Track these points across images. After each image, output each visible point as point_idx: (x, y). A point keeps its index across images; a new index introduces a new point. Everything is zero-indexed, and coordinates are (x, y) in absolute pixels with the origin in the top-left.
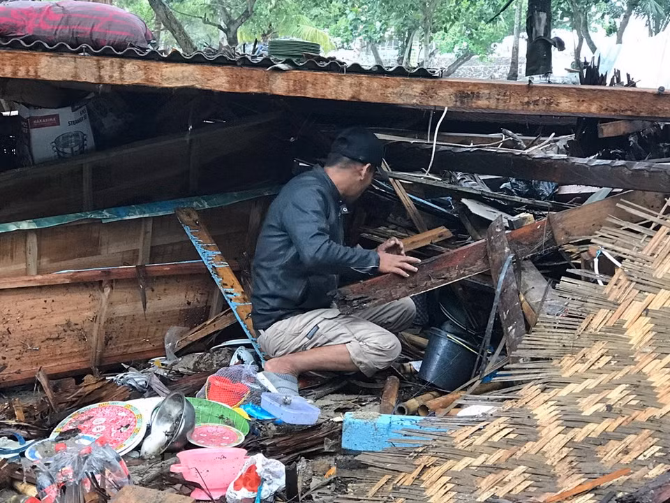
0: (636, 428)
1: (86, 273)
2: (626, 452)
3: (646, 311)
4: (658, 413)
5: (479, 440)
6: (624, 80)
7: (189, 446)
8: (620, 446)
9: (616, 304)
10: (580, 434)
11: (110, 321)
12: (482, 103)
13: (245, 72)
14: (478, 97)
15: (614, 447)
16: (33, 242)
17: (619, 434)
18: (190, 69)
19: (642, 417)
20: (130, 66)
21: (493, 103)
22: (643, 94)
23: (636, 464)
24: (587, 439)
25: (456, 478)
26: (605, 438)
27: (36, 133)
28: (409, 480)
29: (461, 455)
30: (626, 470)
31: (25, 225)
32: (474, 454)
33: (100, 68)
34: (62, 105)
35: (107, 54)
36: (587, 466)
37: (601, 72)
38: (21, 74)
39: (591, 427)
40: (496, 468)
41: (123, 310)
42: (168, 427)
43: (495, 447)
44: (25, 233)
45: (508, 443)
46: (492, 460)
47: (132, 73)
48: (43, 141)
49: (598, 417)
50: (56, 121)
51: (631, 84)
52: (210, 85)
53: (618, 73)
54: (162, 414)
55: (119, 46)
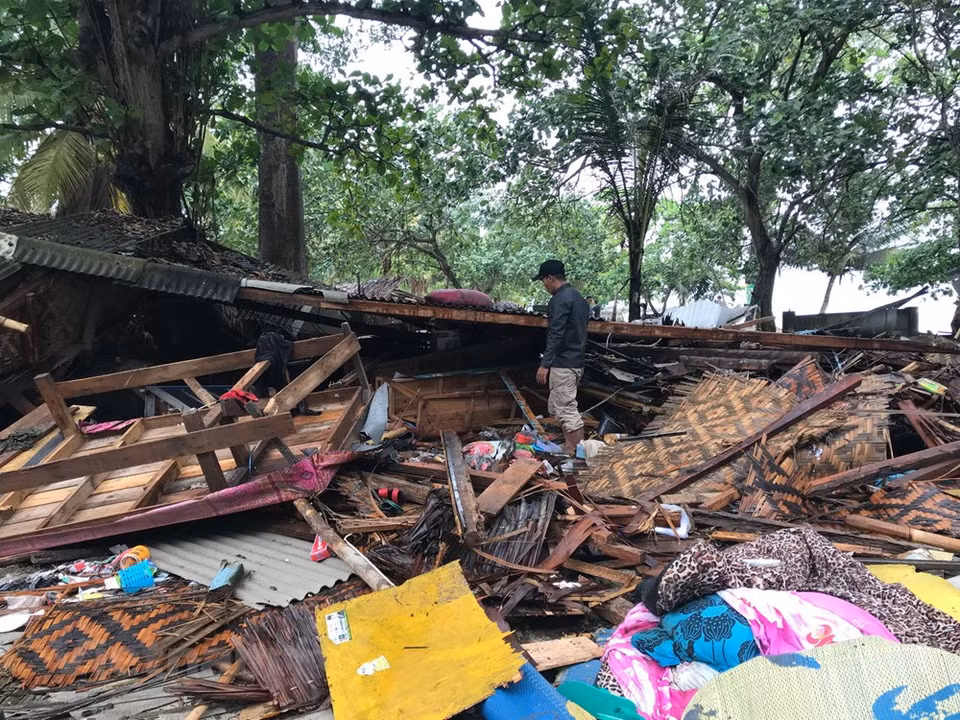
0: (692, 448)
1: (465, 393)
2: (689, 456)
3: (696, 411)
4: (701, 443)
5: (633, 452)
6: (680, 322)
7: (514, 458)
8: (687, 454)
9: (684, 410)
10: (672, 450)
11: (473, 413)
12: (624, 332)
13: (531, 318)
14: (623, 329)
15: (685, 455)
16: (441, 381)
17: (687, 450)
18: (510, 316)
19: (695, 444)
20: (487, 315)
21: (628, 332)
22: (689, 329)
23: (693, 460)
24: (674, 451)
25: (626, 466)
26: (681, 451)
27: (439, 340)
28: (608, 468)
29: (627, 457)
30: (689, 462)
31: (438, 375)
32: (632, 457)
33: (476, 315)
34: (449, 329)
35: (479, 310)
36: (675, 461)
37: (672, 319)
38: (446, 317)
39: (675, 447)
40: (640, 462)
41: (478, 408)
42: (505, 451)
43: (639, 454)
44: (439, 378)
45: (643, 452)
46: (639, 459)
47: (488, 318)
48: (441, 343)
49: (677, 444)
50: (447, 335)
51: (683, 324)
52: (518, 323)
53: (677, 320)
54: (503, 446)
55: (484, 307)
